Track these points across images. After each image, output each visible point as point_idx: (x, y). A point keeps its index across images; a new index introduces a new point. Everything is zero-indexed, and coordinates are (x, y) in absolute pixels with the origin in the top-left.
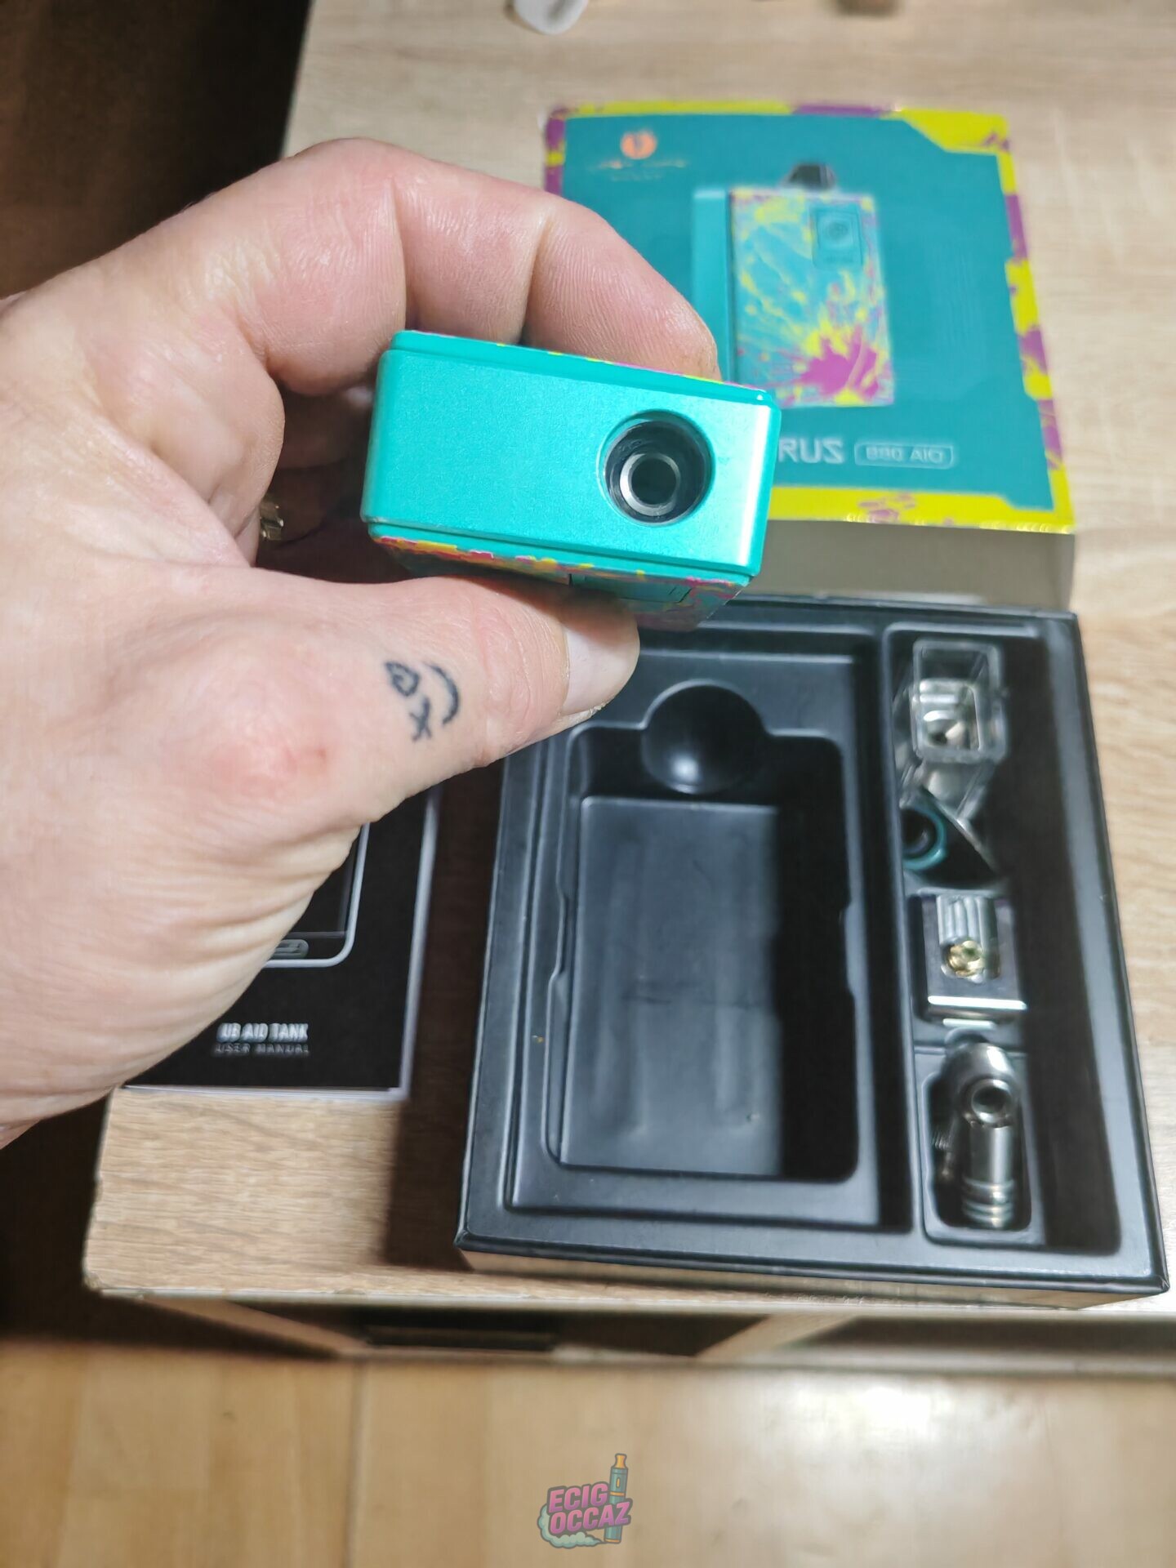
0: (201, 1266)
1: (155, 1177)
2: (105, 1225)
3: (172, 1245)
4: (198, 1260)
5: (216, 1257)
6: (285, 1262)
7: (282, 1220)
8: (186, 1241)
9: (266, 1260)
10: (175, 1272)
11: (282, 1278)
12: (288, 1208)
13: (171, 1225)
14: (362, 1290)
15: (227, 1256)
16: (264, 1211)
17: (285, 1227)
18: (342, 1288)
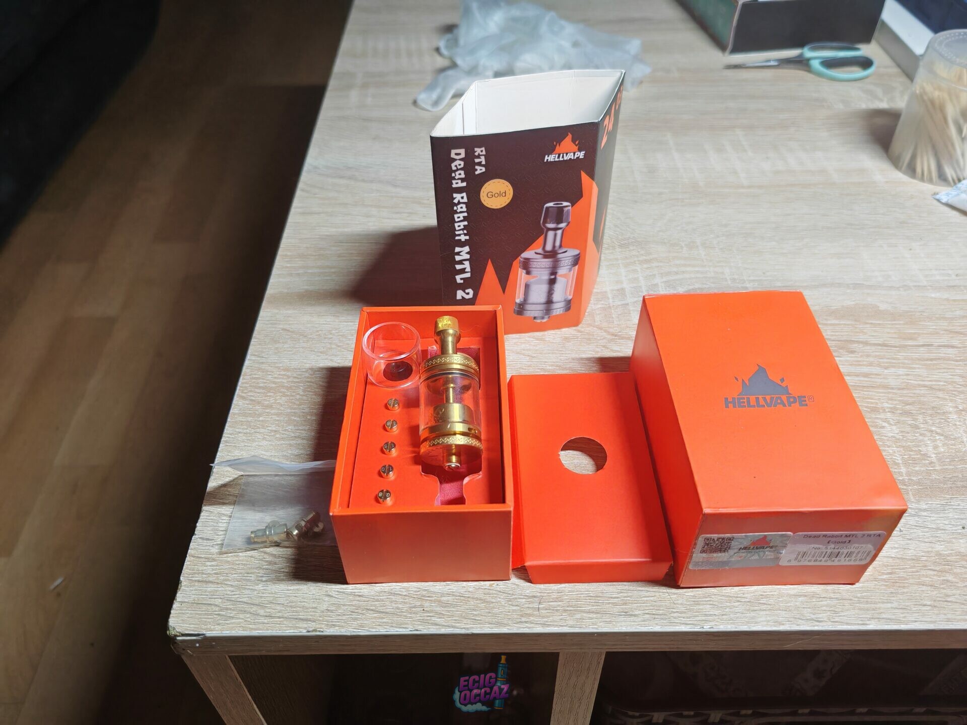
0: (233, 621)
1: (211, 579)
2: (182, 602)
3: (219, 611)
4: (232, 618)
5: (241, 616)
6: (279, 617)
7: (280, 597)
8: (227, 609)
9: (270, 616)
10: (219, 624)
11: (278, 625)
12: (282, 592)
13: (218, 601)
14: (321, 630)
15: (248, 616)
16: (270, 594)
17: (281, 601)
18: (311, 629)
